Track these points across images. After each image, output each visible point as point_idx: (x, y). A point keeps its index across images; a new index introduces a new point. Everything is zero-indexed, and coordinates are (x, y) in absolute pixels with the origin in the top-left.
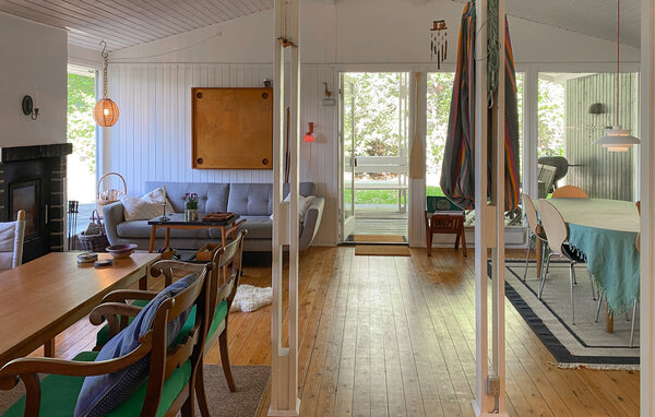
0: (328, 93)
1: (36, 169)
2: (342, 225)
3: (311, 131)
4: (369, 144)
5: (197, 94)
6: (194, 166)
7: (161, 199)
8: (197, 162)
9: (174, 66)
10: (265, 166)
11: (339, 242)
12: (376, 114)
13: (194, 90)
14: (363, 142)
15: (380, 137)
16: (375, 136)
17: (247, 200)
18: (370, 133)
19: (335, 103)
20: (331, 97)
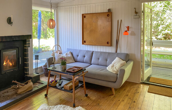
0: (136, 13)
1: (17, 44)
2: (143, 73)
3: (128, 30)
4: (164, 35)
5: (84, 16)
6: (83, 44)
7: (70, 55)
8: (84, 42)
9: (77, 6)
10: (108, 45)
11: (141, 81)
12: (167, 24)
13: (83, 15)
14: (161, 34)
15: (169, 32)
16: (166, 31)
17: (99, 59)
18: (165, 31)
19: (140, 17)
20: (137, 15)
